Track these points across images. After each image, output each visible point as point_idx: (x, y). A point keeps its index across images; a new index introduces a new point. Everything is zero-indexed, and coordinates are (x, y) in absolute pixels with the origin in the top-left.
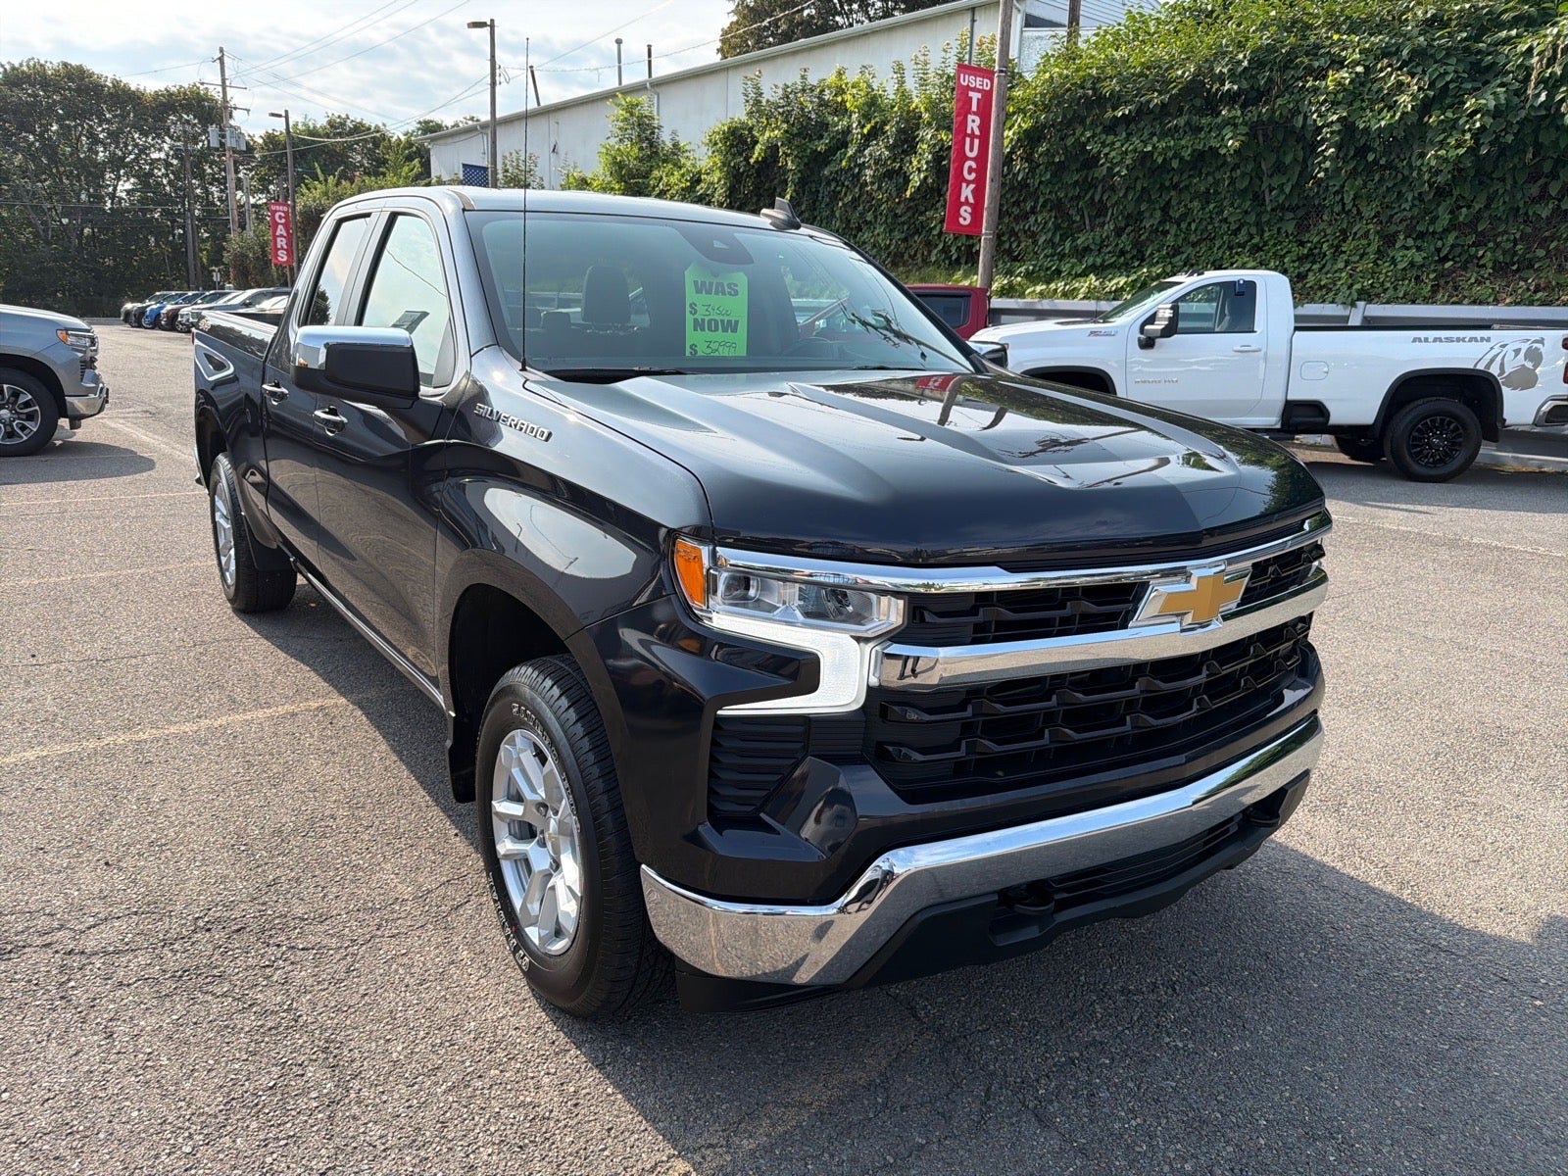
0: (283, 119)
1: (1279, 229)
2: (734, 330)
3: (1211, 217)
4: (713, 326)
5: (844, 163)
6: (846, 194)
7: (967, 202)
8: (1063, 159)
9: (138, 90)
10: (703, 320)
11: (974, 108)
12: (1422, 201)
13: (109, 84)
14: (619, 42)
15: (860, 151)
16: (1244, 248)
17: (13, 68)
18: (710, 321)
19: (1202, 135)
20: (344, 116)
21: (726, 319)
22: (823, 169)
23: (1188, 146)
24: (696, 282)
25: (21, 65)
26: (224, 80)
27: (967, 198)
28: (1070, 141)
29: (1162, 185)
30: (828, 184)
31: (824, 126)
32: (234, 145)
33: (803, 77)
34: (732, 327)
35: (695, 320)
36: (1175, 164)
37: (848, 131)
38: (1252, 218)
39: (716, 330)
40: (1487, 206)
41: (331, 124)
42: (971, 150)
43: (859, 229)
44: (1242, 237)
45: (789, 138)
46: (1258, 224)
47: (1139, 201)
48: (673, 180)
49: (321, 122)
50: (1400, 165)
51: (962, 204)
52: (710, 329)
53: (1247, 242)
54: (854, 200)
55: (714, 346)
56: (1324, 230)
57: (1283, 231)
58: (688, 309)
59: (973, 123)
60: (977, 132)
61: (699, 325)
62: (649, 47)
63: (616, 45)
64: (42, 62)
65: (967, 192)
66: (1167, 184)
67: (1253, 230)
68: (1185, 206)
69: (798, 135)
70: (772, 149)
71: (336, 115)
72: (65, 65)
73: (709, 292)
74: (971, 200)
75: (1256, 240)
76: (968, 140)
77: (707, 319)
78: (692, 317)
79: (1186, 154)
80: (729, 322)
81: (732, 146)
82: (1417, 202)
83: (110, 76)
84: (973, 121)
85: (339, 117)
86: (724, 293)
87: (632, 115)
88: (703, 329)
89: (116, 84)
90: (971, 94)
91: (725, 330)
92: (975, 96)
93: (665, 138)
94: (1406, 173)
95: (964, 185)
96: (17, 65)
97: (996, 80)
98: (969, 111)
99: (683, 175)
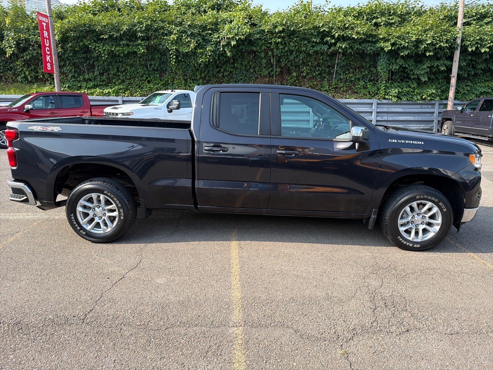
1: (154, 76)
3: (133, 72)
7: (49, 62)
8: (78, 49)
11: (45, 29)
12: (193, 71)
16: (145, 81)
19: (130, 47)
23: (126, 50)
27: (48, 60)
28: (81, 44)
29: (116, 61)
36: (122, 55)
38: (147, 73)
40: (208, 73)
42: (47, 44)
44: (144, 78)
46: (148, 74)
47: (108, 65)
50: (187, 61)
51: (47, 62)
53: (146, 80)
56: (168, 77)
57: (156, 77)
59: (46, 34)
60: (47, 37)
65: (48, 58)
66: (118, 61)
67: (148, 76)
68: (125, 68)
74: (50, 61)
75: (149, 79)
76: (45, 39)
79: (126, 52)
82: (192, 71)
84: (46, 33)
90: (43, 23)
92: (44, 24)
94: (189, 63)
95: (47, 56)
97: (49, 19)
98: (43, 30)
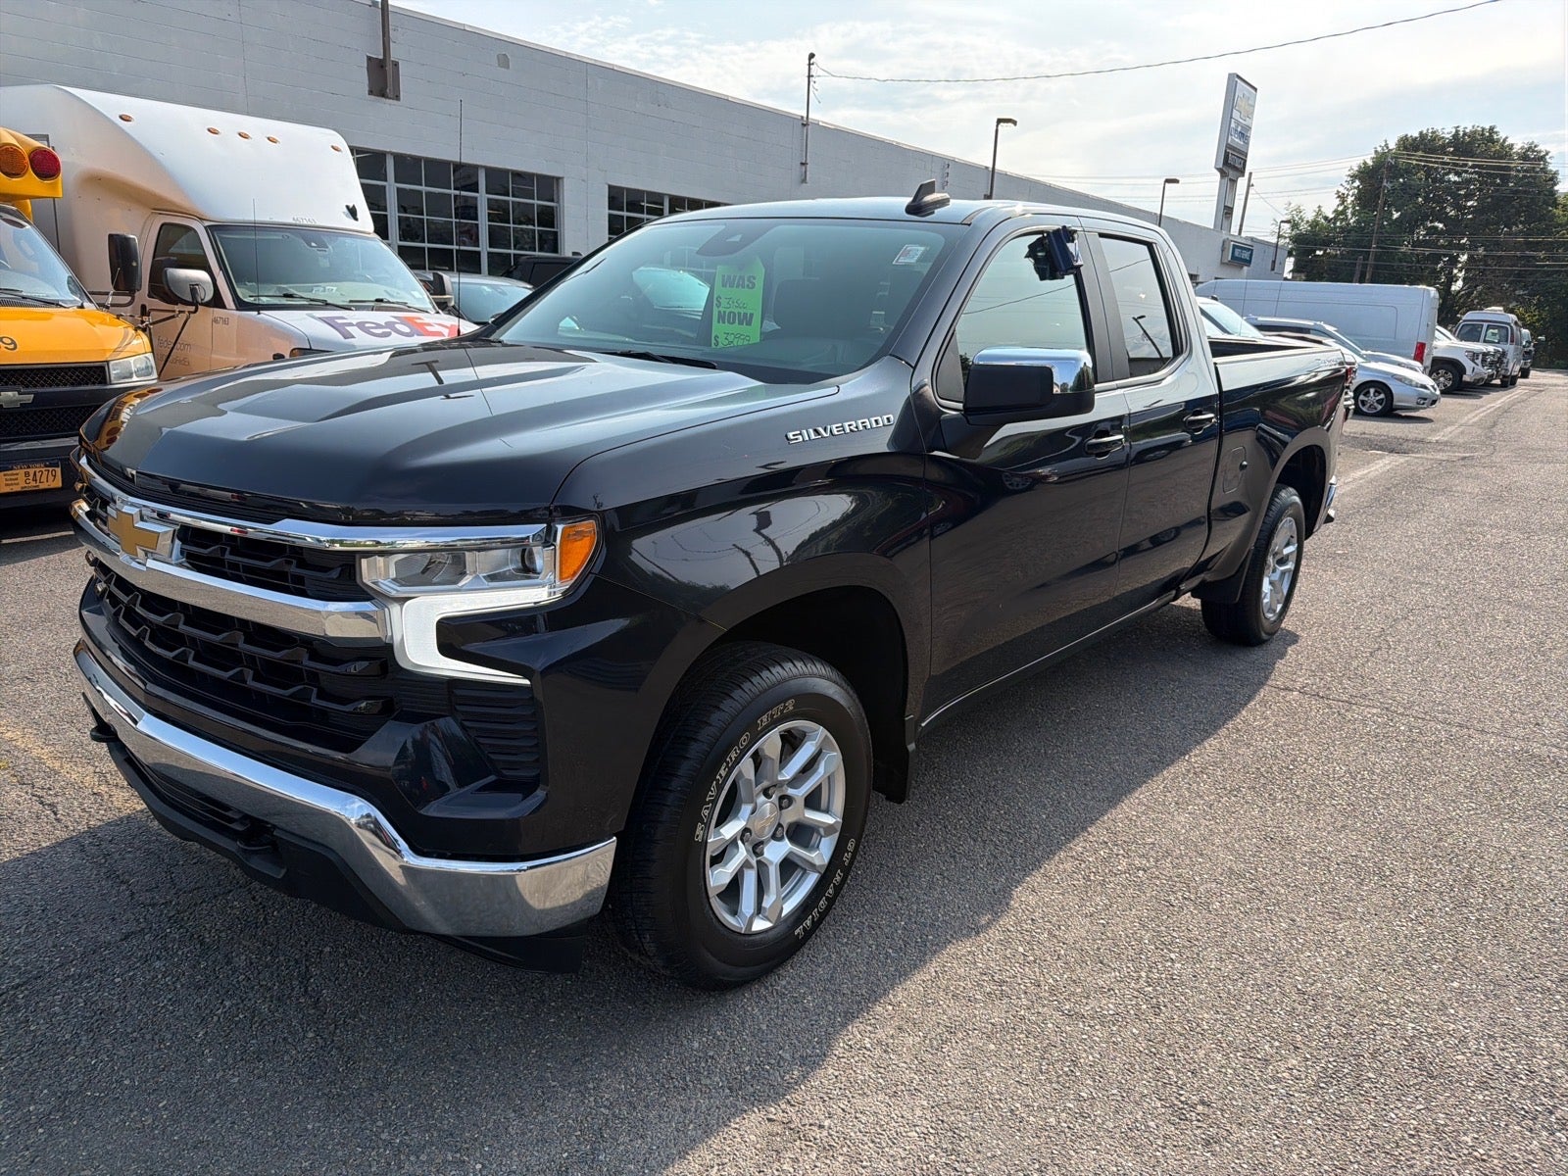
2: (749, 323)
4: (732, 318)
10: (725, 312)
18: (730, 313)
21: (742, 311)
24: (723, 277)
34: (747, 320)
35: (720, 312)
39: (734, 322)
52: (730, 322)
55: (731, 338)
58: (715, 302)
61: (721, 318)
73: (731, 286)
77: (728, 311)
78: (718, 310)
80: (745, 314)
86: (743, 286)
88: (724, 322)
91: (741, 323)
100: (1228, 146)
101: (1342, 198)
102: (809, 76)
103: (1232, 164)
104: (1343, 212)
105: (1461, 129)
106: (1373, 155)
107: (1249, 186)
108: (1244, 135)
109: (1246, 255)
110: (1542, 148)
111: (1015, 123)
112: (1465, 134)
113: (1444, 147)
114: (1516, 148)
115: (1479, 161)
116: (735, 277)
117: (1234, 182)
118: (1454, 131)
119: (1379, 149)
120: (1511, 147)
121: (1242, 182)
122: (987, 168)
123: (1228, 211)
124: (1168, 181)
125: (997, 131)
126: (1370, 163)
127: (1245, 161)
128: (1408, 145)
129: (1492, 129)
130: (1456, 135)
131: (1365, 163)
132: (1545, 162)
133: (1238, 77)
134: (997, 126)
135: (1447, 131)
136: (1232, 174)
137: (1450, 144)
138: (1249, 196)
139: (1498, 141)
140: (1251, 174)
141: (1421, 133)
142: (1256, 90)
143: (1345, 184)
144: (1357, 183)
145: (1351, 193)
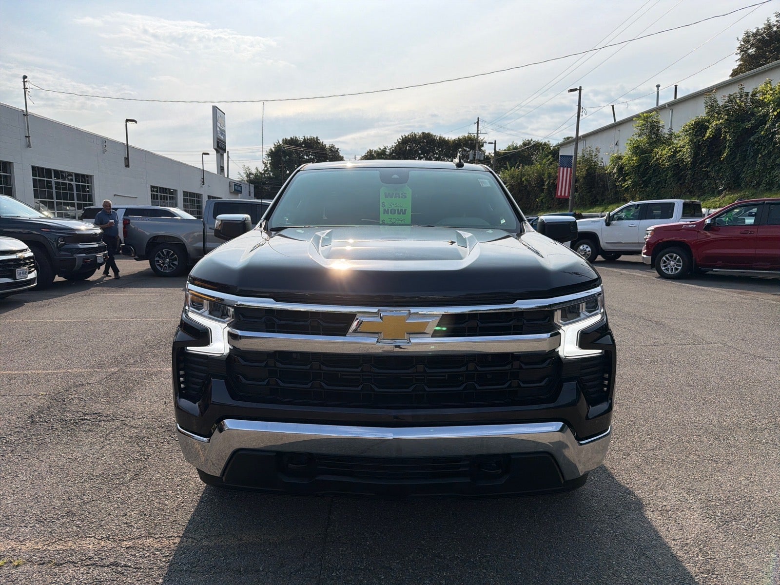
0: (494, 145)
2: (404, 213)
4: (393, 212)
5: (762, 133)
6: (764, 150)
9: (448, 140)
10: (388, 209)
13: (438, 139)
14: (658, 86)
15: (773, 125)
17: (406, 137)
18: (391, 210)
20: (530, 140)
21: (400, 208)
22: (750, 138)
24: (385, 193)
25: (408, 135)
26: (478, 131)
30: (753, 145)
31: (753, 114)
32: (479, 158)
33: (741, 89)
35: (385, 210)
37: (767, 114)
39: (395, 213)
41: (525, 144)
43: (773, 168)
45: (728, 123)
48: (664, 152)
49: (519, 143)
52: (391, 213)
54: (769, 153)
55: (393, 220)
58: (381, 205)
61: (386, 212)
62: (676, 86)
63: (656, 88)
64: (416, 133)
69: (735, 121)
70: (718, 130)
71: (527, 140)
72: (423, 133)
73: (391, 197)
77: (390, 209)
78: (383, 208)
80: (402, 210)
81: (696, 132)
83: (439, 136)
85: (528, 140)
86: (399, 197)
87: (647, 122)
88: (388, 213)
89: (440, 138)
91: (399, 213)
93: (665, 131)
96: (407, 136)
99: (670, 149)
100: (218, 139)
101: (266, 164)
102: (25, 88)
103: (220, 147)
104: (267, 170)
105: (306, 137)
106: (274, 146)
107: (228, 157)
108: (223, 133)
109: (239, 189)
110: (336, 147)
111: (136, 122)
112: (308, 139)
113: (301, 144)
114: (327, 146)
115: (315, 151)
116: (393, 194)
117: (222, 155)
118: (303, 138)
119: (276, 144)
120: (325, 145)
121: (225, 155)
122: (123, 144)
123: (222, 169)
124: (204, 154)
125: (126, 125)
126: (273, 149)
127: (225, 146)
128: (286, 141)
129: (317, 138)
130: (304, 139)
131: (271, 150)
132: (338, 152)
133: (217, 108)
134: (126, 123)
135: (301, 138)
136: (221, 151)
137: (303, 143)
138: (229, 162)
139: (320, 143)
140: (228, 152)
141: (291, 138)
142: (224, 114)
143: (265, 158)
144: (270, 158)
145: (269, 162)
